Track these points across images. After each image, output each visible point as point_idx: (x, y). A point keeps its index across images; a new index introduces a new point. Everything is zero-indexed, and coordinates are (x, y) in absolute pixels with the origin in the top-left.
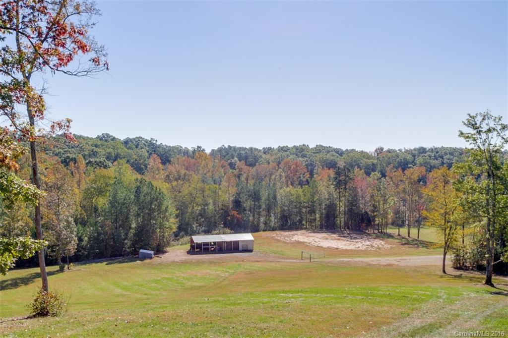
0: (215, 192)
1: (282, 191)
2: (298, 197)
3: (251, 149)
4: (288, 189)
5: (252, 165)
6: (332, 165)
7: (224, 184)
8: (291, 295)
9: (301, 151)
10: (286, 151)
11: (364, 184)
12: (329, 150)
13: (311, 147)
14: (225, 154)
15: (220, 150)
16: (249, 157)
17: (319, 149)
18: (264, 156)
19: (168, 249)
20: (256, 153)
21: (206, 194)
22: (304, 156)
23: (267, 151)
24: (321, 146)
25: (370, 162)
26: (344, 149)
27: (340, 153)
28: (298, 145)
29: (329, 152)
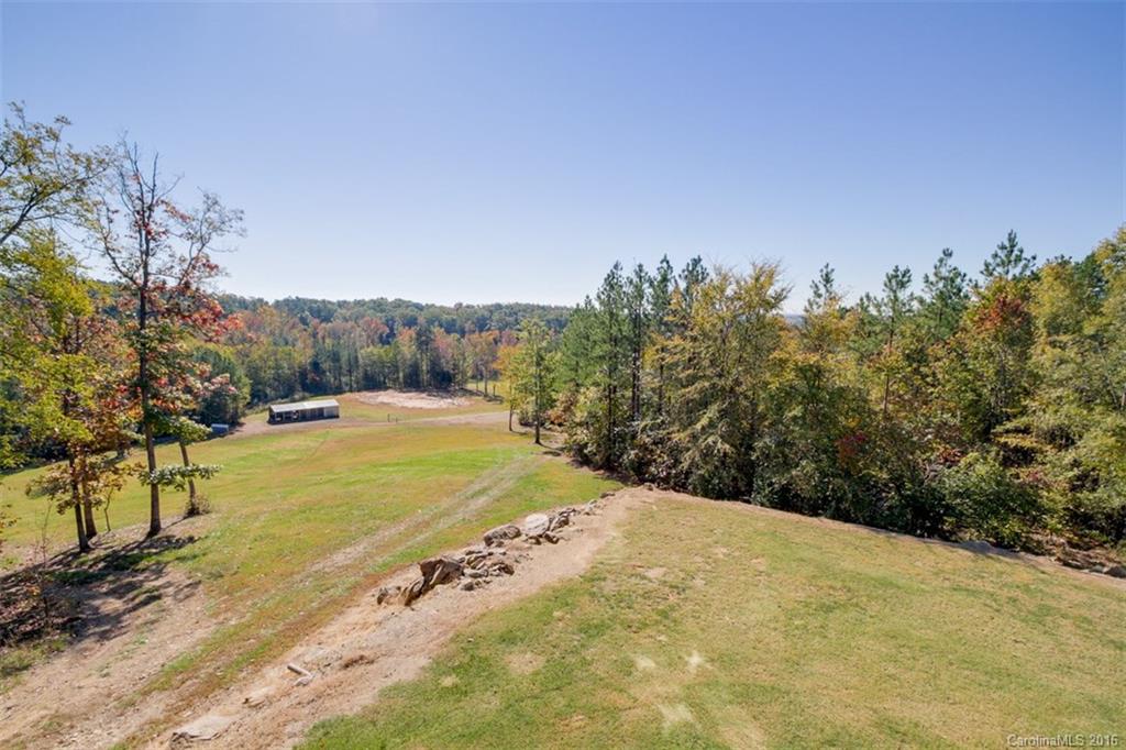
0: (290, 354)
1: (362, 351)
2: (380, 357)
3: (324, 301)
4: (369, 350)
5: (327, 319)
6: (410, 322)
7: (300, 344)
8: (391, 469)
9: (379, 305)
10: (363, 305)
11: (445, 342)
12: (408, 305)
13: (390, 300)
14: (293, 307)
15: (287, 302)
16: (323, 312)
17: (399, 304)
18: (339, 310)
19: (242, 420)
20: (329, 306)
21: (278, 357)
22: (382, 311)
23: (342, 304)
24: (400, 300)
25: (449, 317)
26: (424, 304)
27: (419, 307)
28: (375, 298)
29: (408, 307)
